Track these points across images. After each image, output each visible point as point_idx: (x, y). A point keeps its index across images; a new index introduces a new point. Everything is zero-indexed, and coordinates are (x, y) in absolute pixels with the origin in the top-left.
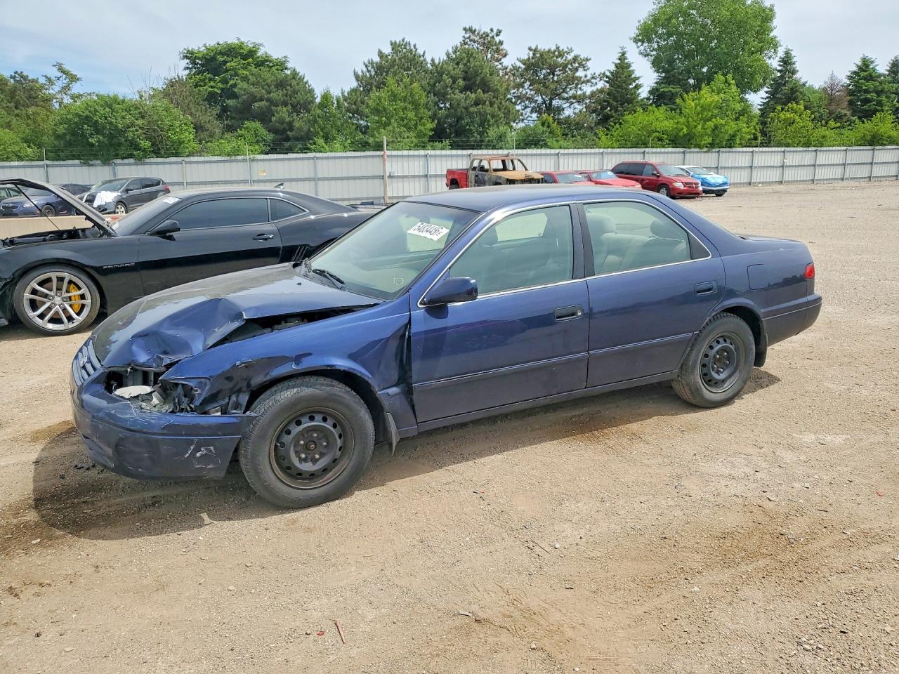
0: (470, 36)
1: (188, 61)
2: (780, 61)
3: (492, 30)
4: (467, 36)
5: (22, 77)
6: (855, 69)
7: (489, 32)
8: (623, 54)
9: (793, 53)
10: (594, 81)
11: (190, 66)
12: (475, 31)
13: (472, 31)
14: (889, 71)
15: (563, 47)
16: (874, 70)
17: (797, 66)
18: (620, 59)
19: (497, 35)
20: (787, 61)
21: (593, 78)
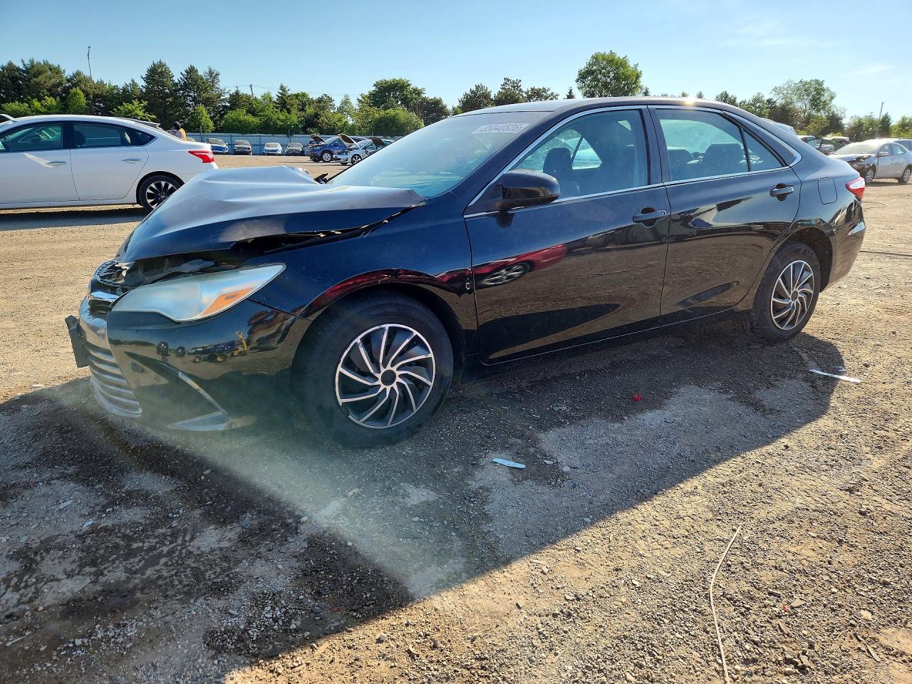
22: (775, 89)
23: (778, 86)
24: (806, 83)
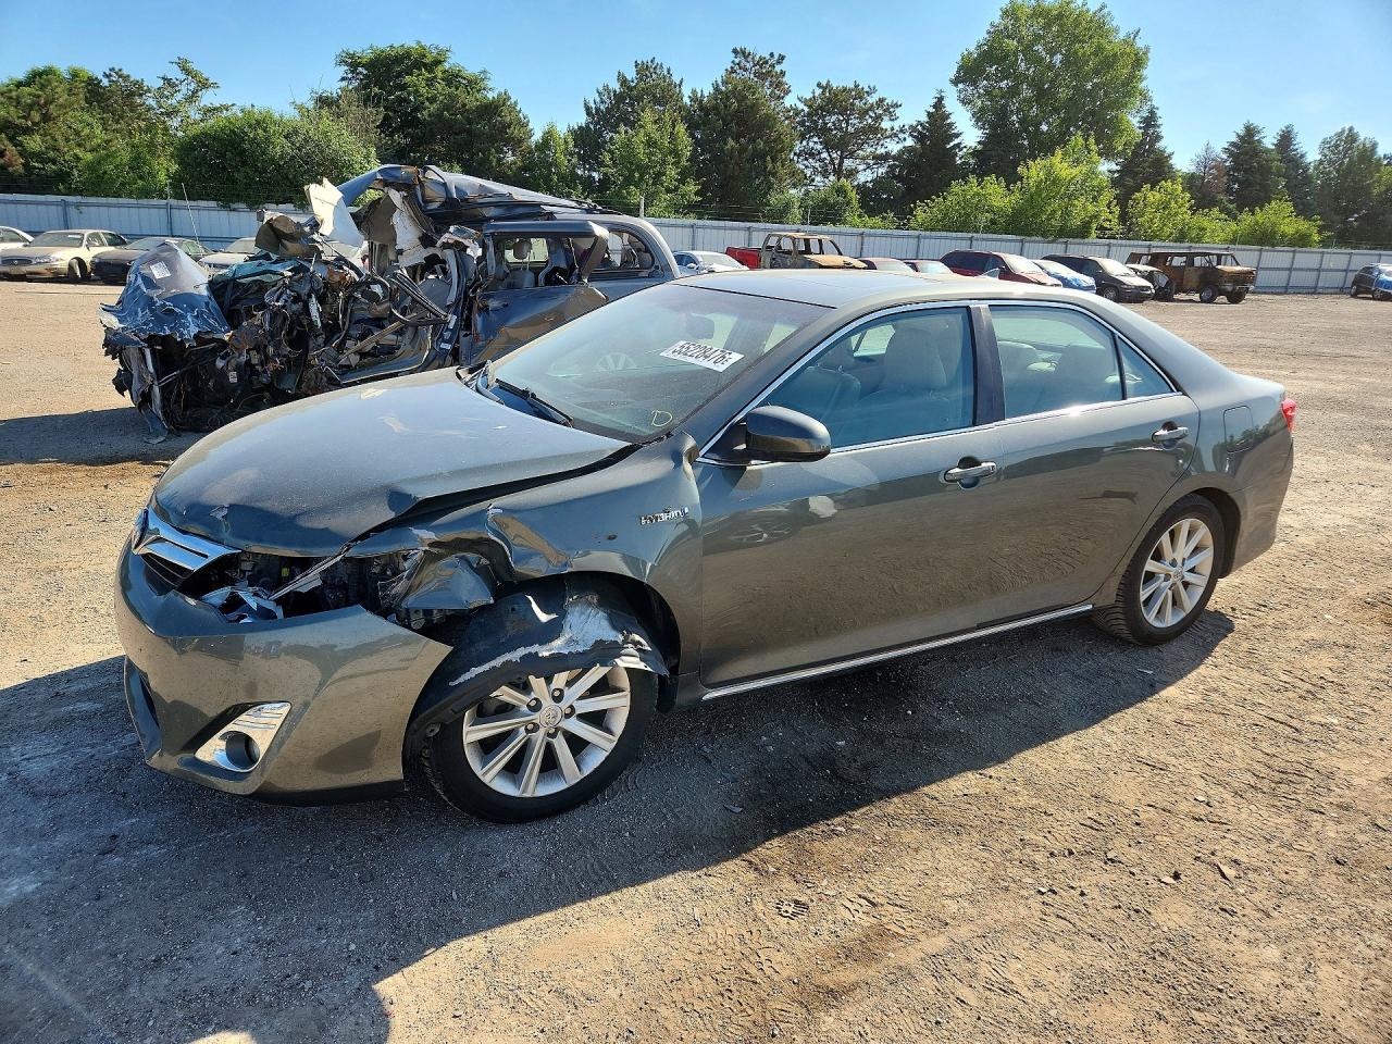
0: (740, 62)
1: (346, 68)
2: (1140, 122)
3: (772, 55)
4: (737, 61)
5: (120, 76)
6: (1234, 139)
7: (768, 57)
8: (940, 99)
9: (1159, 113)
10: (901, 136)
11: (350, 76)
12: (749, 54)
13: (744, 54)
14: (1276, 145)
15: (864, 85)
16: (1259, 141)
17: (1163, 131)
18: (934, 107)
19: (779, 62)
20: (1150, 121)
21: (902, 131)
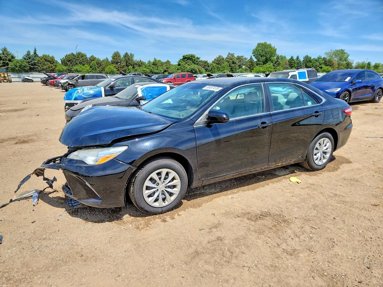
22: (326, 53)
23: (327, 52)
24: (338, 51)
